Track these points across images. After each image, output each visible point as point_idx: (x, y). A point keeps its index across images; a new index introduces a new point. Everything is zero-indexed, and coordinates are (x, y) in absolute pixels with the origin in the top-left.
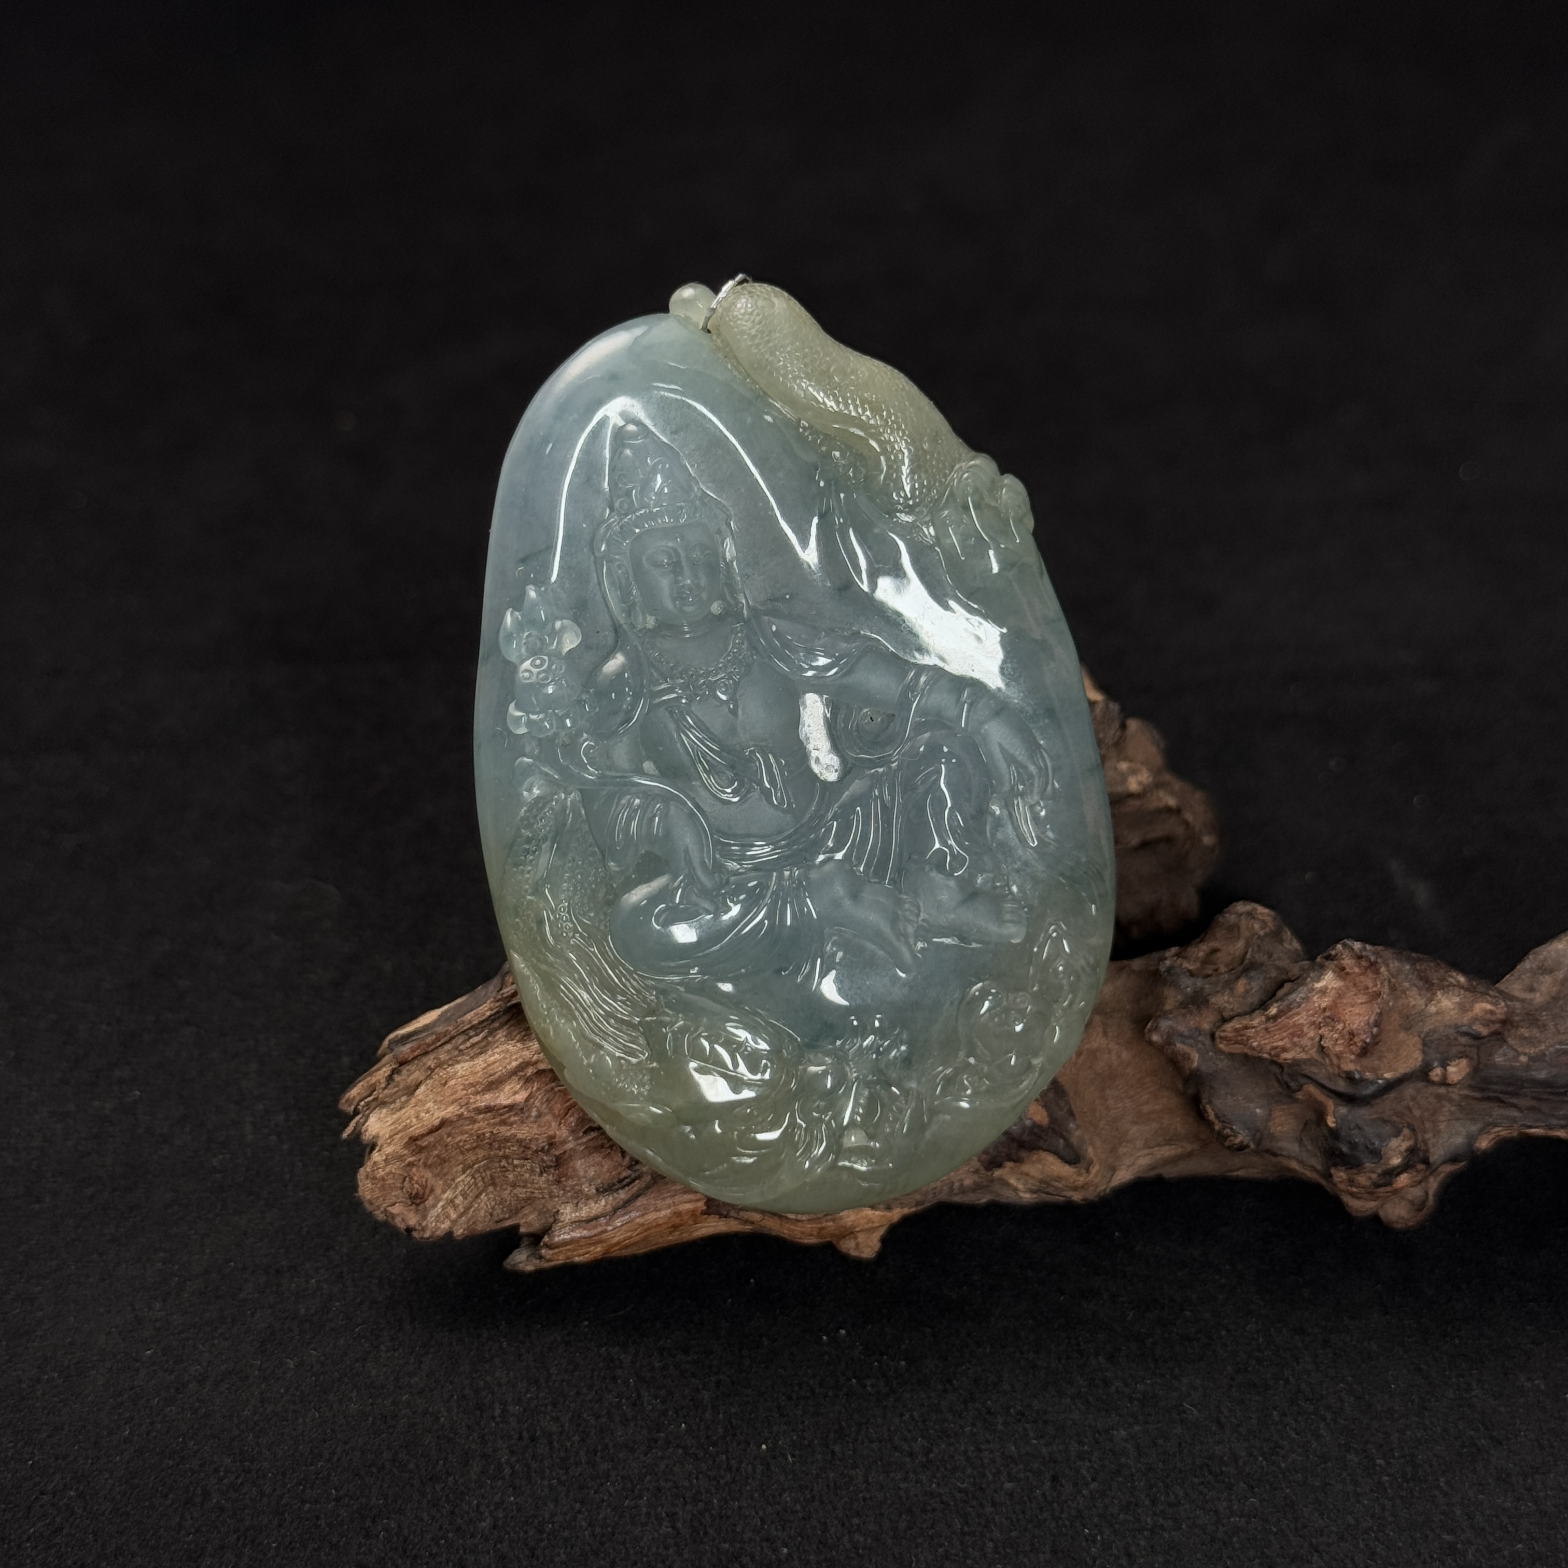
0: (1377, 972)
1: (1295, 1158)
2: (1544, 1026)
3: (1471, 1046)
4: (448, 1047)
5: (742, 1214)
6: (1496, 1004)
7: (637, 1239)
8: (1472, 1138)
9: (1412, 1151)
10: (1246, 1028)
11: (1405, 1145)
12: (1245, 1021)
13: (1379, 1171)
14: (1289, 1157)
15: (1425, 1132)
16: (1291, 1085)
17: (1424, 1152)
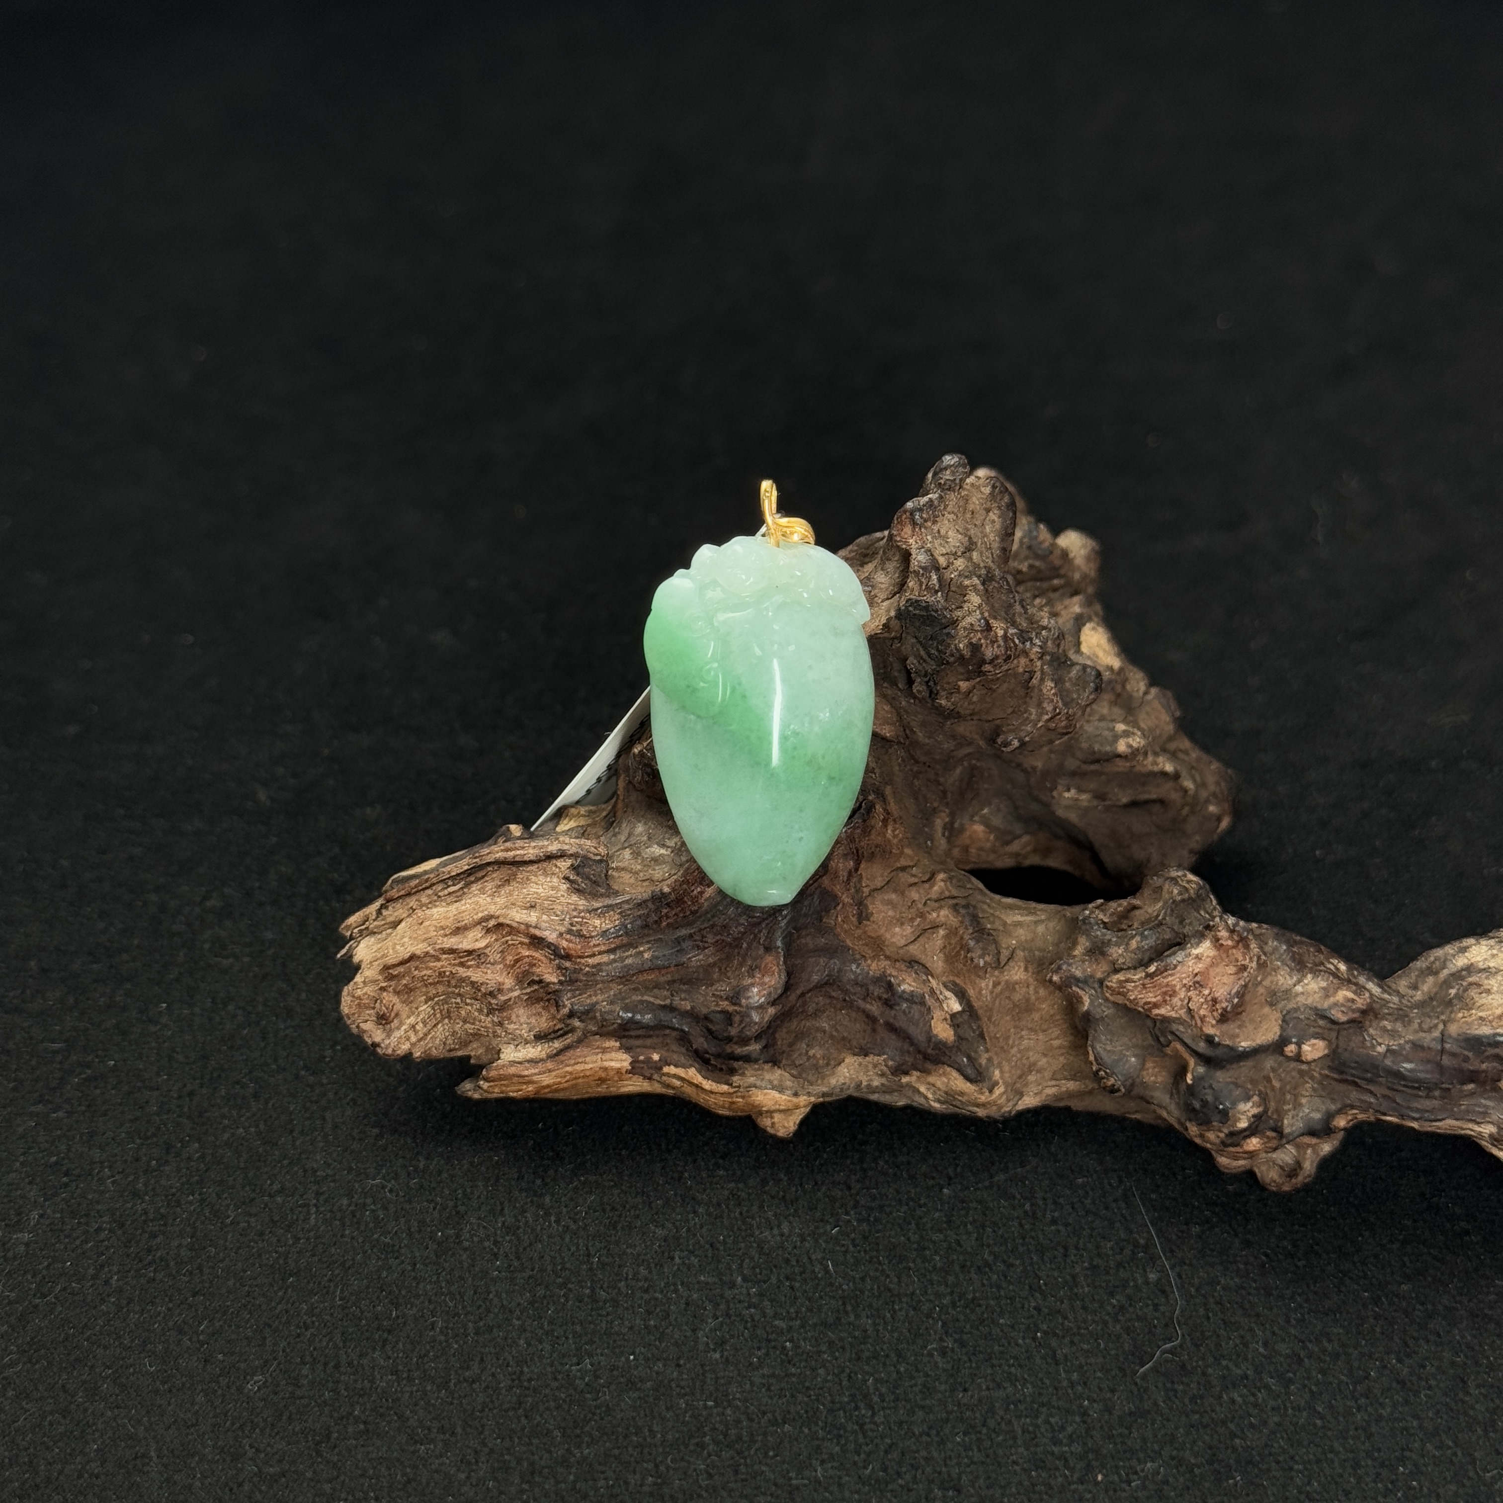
0: (1247, 947)
1: (1165, 1108)
2: (1410, 1022)
3: (1330, 1029)
4: (429, 892)
5: (664, 1078)
6: (1359, 995)
7: (566, 1085)
8: (1330, 1116)
9: (1258, 1117)
10: (1128, 981)
11: (1255, 1111)
12: (1129, 975)
13: (1226, 1131)
14: (1160, 1106)
15: (1284, 1103)
16: (1162, 1039)
17: (1276, 1121)
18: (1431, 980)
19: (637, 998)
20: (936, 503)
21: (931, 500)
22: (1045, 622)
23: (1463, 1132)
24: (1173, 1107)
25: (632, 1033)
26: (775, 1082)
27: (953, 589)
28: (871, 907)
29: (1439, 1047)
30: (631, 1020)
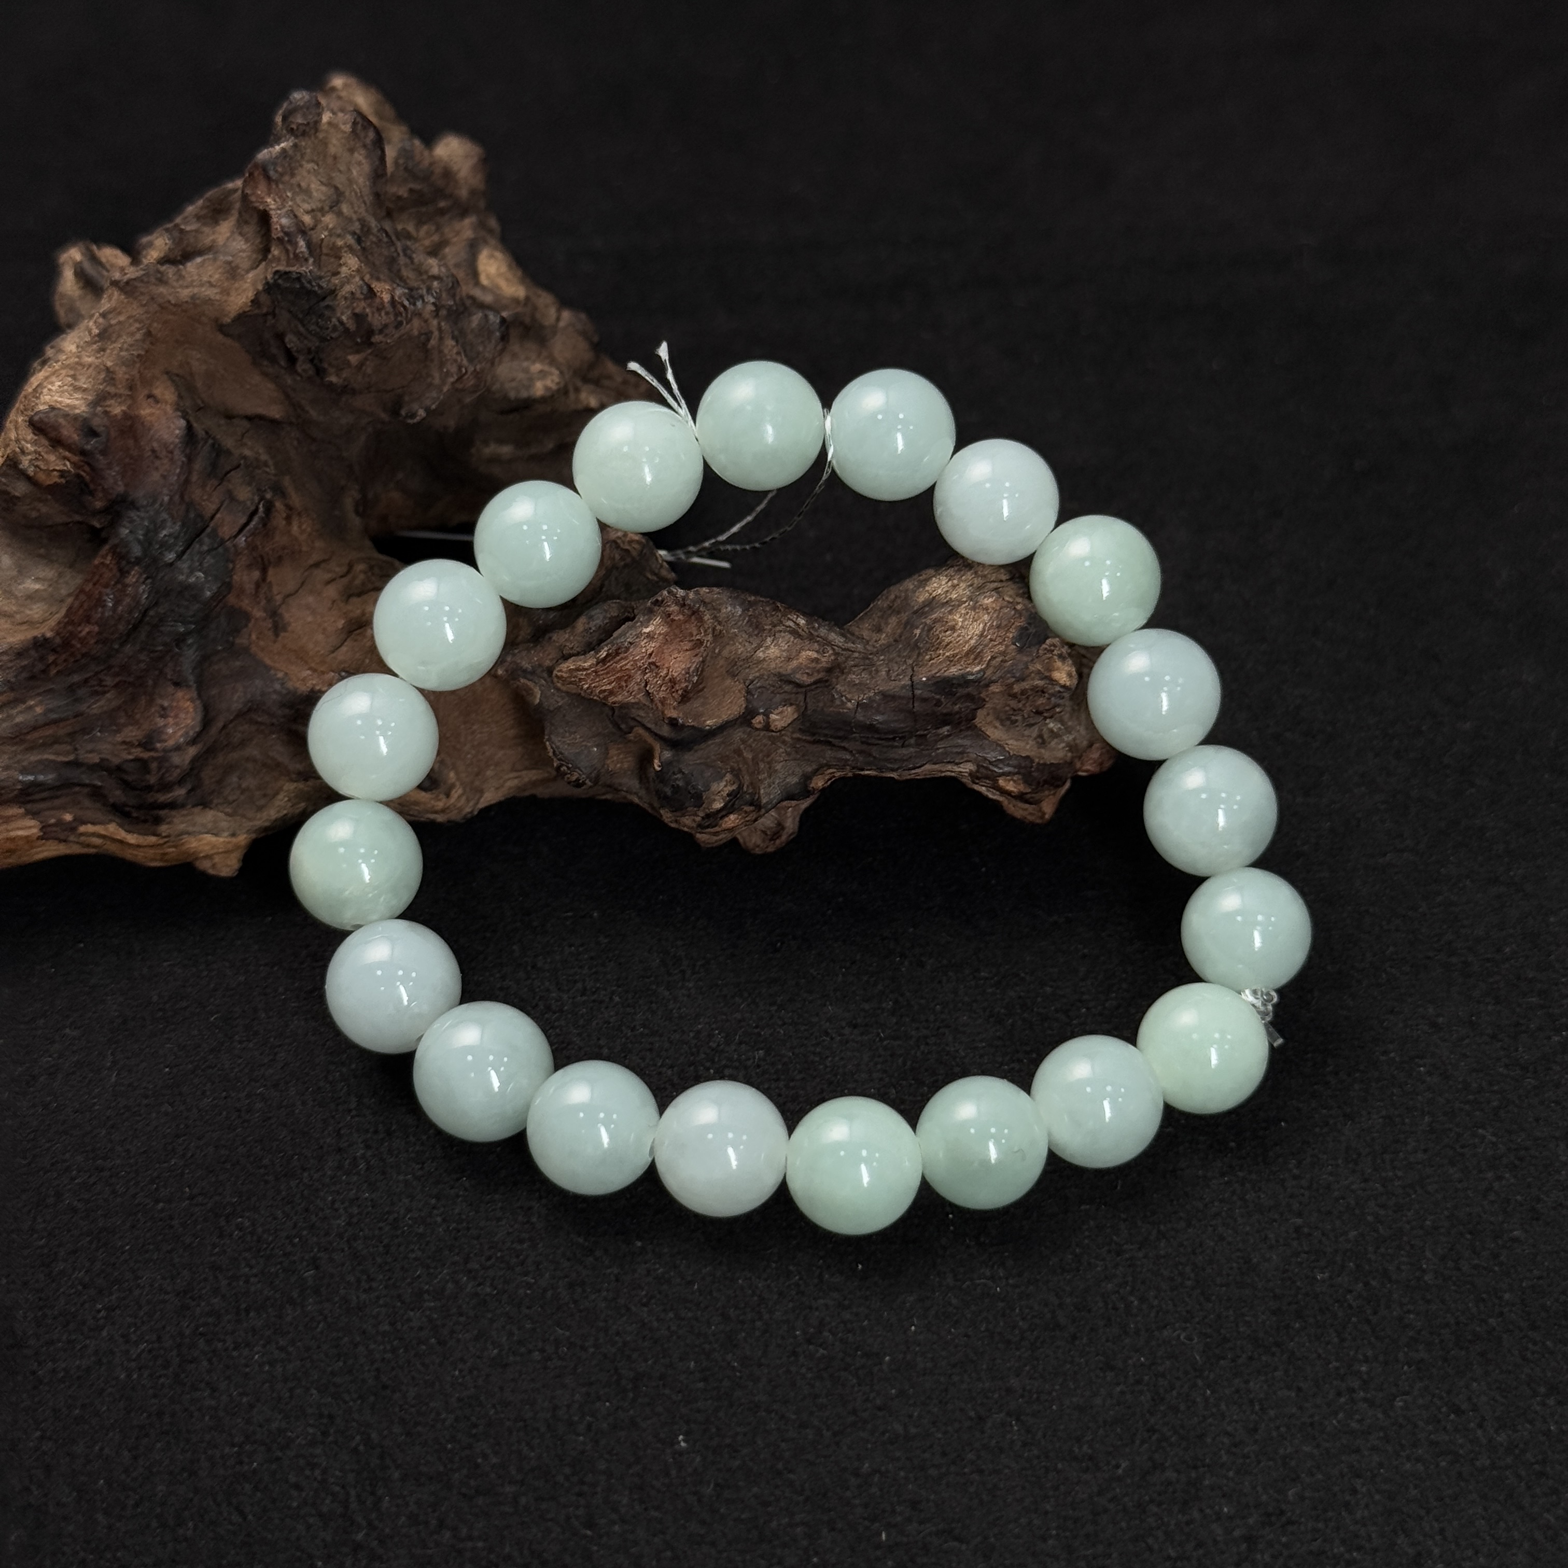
0: (700, 620)
2: (877, 671)
3: (797, 693)
5: (82, 839)
6: (822, 653)
8: (807, 778)
9: (733, 795)
10: (578, 670)
11: (730, 788)
12: (579, 663)
13: (701, 814)
14: (630, 793)
15: (759, 773)
16: (623, 726)
17: (752, 794)
18: (893, 620)
19: (34, 757)
20: (291, 152)
21: (284, 150)
22: (435, 271)
23: (943, 774)
24: (643, 793)
25: (37, 797)
26: (210, 826)
27: (325, 251)
28: (287, 616)
29: (910, 694)
30: (33, 784)
